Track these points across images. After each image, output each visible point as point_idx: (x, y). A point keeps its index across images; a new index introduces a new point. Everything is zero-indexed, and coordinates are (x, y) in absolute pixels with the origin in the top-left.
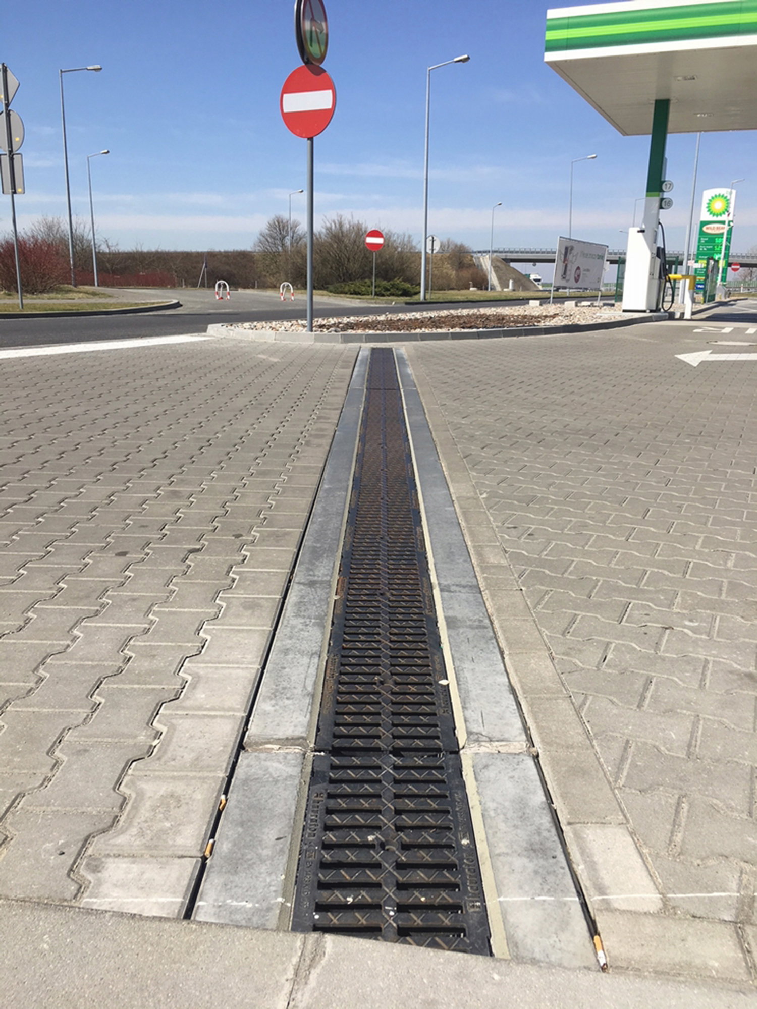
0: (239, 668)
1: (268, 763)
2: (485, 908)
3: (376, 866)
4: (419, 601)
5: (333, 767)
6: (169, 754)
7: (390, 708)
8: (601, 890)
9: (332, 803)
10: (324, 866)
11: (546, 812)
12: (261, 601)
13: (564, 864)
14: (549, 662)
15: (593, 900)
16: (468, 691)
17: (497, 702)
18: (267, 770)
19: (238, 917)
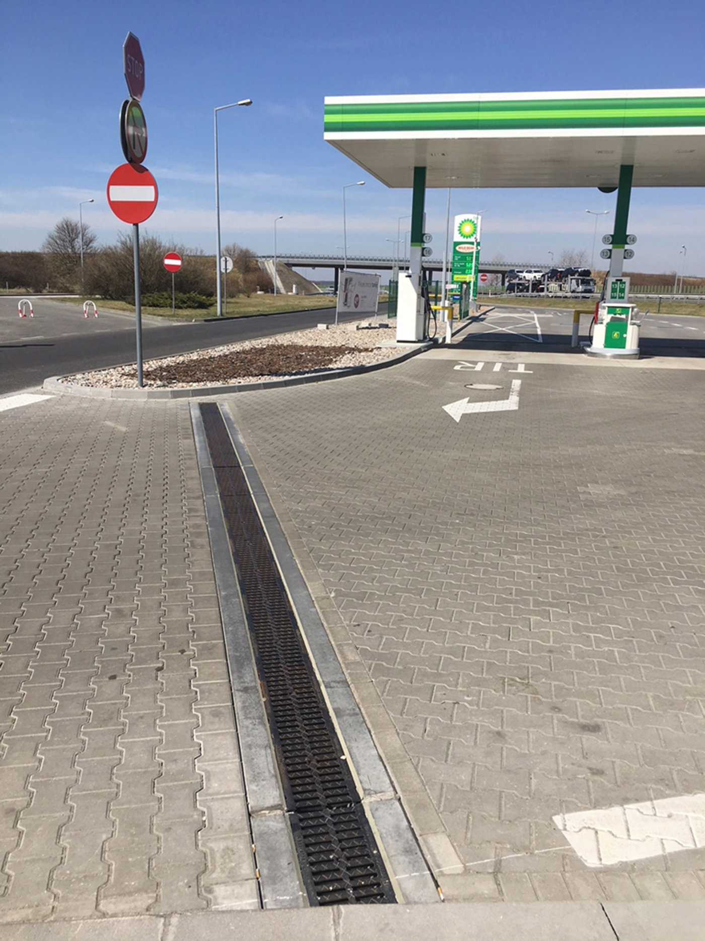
0: (227, 763)
1: (267, 823)
2: (390, 882)
3: (337, 870)
4: (314, 697)
5: (301, 820)
6: (215, 825)
7: (319, 779)
8: (438, 867)
9: (307, 841)
10: (314, 874)
11: (409, 830)
12: (221, 709)
13: (421, 856)
14: (396, 736)
15: (436, 871)
16: (358, 762)
17: (375, 768)
18: (268, 827)
19: (285, 904)
